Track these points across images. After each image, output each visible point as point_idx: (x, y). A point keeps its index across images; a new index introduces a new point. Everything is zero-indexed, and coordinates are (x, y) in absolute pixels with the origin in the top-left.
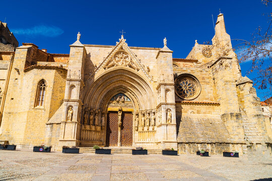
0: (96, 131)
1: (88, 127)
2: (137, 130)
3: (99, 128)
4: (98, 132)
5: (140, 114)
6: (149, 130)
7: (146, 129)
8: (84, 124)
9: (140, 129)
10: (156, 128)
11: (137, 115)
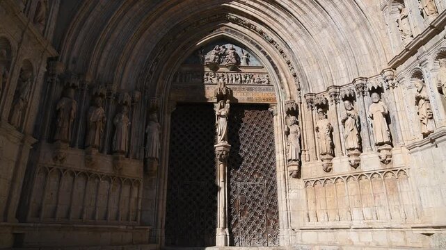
0: (117, 179)
1: (74, 158)
2: (298, 176)
3: (132, 168)
4: (131, 183)
5: (304, 111)
6: (364, 168)
7: (341, 164)
8: (51, 140)
9: (312, 168)
10: (400, 157)
11: (294, 112)
